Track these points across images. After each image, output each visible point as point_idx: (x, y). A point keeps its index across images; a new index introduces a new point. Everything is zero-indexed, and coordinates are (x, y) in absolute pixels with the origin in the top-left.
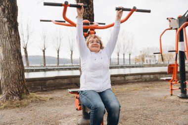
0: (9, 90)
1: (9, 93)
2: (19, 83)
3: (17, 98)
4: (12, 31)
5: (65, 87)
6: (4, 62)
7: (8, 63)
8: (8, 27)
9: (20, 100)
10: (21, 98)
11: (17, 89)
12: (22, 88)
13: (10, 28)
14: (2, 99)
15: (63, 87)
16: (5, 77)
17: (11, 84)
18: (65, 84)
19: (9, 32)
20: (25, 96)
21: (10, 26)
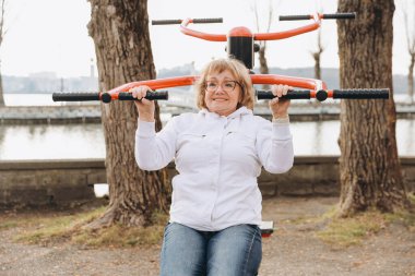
0: (122, 196)
1: (121, 206)
2: (147, 181)
3: (137, 220)
4: (128, 40)
5: (310, 191)
6: (111, 122)
7: (120, 125)
8: (120, 29)
9: (145, 226)
10: (149, 222)
11: (141, 196)
12: (153, 193)
13: (124, 33)
14: (104, 220)
15: (302, 192)
16: (114, 164)
17: (126, 182)
18: (307, 181)
19: (122, 41)
20: (160, 215)
21: (124, 25)
